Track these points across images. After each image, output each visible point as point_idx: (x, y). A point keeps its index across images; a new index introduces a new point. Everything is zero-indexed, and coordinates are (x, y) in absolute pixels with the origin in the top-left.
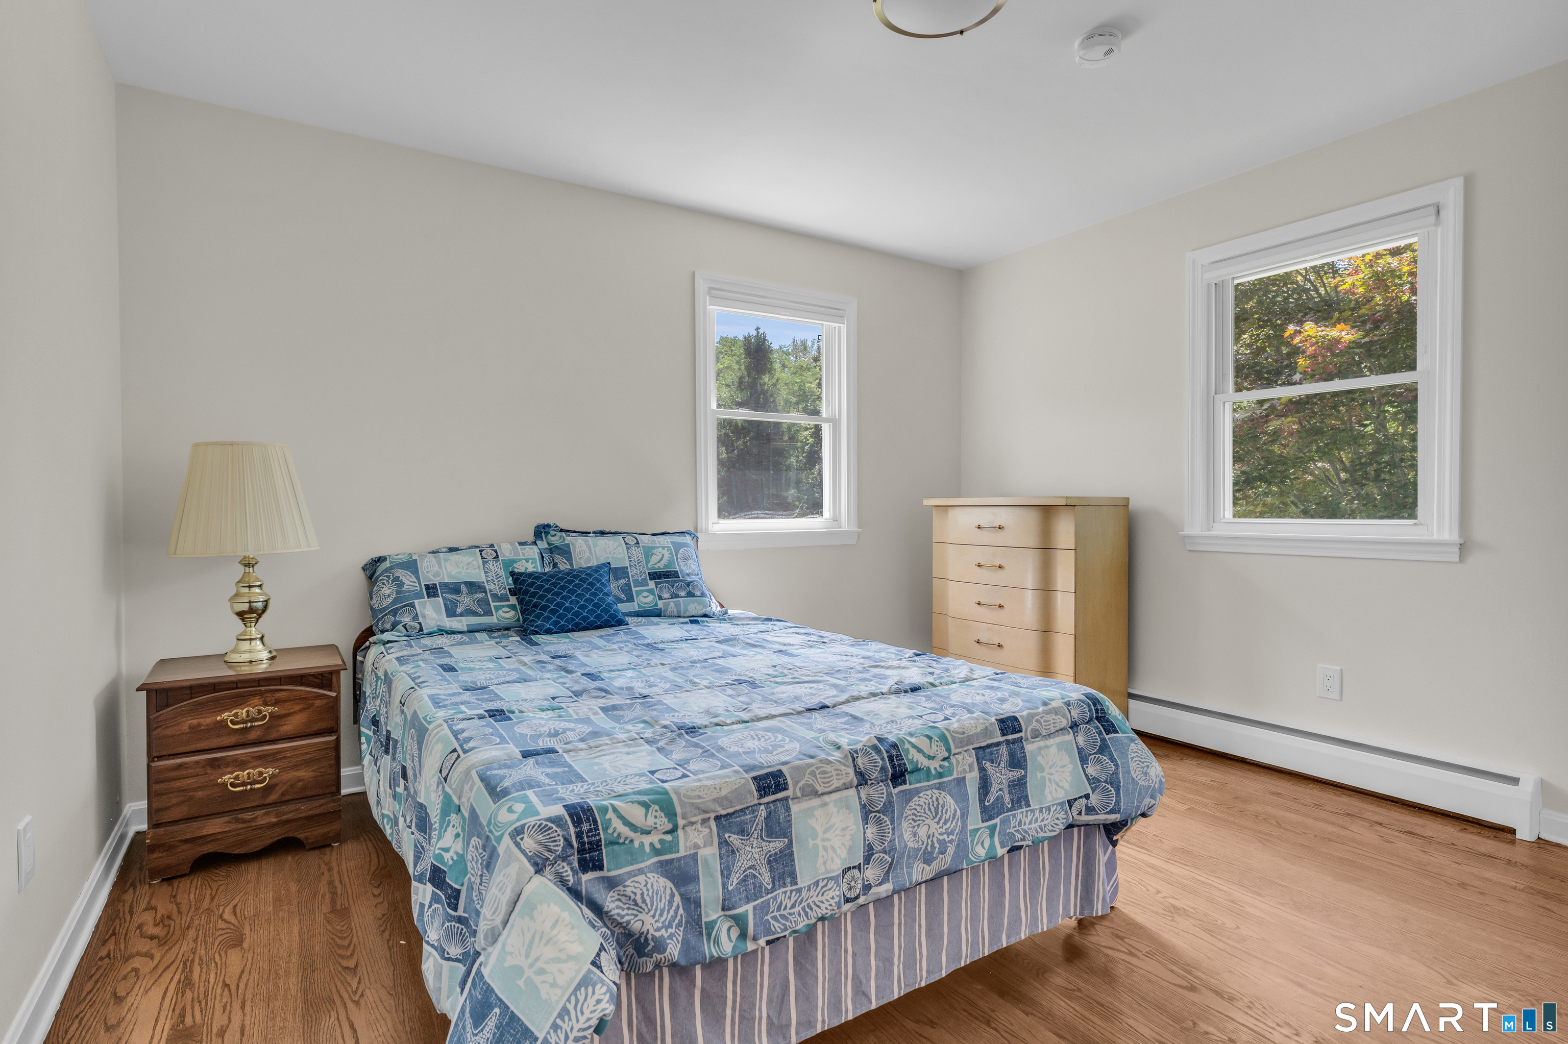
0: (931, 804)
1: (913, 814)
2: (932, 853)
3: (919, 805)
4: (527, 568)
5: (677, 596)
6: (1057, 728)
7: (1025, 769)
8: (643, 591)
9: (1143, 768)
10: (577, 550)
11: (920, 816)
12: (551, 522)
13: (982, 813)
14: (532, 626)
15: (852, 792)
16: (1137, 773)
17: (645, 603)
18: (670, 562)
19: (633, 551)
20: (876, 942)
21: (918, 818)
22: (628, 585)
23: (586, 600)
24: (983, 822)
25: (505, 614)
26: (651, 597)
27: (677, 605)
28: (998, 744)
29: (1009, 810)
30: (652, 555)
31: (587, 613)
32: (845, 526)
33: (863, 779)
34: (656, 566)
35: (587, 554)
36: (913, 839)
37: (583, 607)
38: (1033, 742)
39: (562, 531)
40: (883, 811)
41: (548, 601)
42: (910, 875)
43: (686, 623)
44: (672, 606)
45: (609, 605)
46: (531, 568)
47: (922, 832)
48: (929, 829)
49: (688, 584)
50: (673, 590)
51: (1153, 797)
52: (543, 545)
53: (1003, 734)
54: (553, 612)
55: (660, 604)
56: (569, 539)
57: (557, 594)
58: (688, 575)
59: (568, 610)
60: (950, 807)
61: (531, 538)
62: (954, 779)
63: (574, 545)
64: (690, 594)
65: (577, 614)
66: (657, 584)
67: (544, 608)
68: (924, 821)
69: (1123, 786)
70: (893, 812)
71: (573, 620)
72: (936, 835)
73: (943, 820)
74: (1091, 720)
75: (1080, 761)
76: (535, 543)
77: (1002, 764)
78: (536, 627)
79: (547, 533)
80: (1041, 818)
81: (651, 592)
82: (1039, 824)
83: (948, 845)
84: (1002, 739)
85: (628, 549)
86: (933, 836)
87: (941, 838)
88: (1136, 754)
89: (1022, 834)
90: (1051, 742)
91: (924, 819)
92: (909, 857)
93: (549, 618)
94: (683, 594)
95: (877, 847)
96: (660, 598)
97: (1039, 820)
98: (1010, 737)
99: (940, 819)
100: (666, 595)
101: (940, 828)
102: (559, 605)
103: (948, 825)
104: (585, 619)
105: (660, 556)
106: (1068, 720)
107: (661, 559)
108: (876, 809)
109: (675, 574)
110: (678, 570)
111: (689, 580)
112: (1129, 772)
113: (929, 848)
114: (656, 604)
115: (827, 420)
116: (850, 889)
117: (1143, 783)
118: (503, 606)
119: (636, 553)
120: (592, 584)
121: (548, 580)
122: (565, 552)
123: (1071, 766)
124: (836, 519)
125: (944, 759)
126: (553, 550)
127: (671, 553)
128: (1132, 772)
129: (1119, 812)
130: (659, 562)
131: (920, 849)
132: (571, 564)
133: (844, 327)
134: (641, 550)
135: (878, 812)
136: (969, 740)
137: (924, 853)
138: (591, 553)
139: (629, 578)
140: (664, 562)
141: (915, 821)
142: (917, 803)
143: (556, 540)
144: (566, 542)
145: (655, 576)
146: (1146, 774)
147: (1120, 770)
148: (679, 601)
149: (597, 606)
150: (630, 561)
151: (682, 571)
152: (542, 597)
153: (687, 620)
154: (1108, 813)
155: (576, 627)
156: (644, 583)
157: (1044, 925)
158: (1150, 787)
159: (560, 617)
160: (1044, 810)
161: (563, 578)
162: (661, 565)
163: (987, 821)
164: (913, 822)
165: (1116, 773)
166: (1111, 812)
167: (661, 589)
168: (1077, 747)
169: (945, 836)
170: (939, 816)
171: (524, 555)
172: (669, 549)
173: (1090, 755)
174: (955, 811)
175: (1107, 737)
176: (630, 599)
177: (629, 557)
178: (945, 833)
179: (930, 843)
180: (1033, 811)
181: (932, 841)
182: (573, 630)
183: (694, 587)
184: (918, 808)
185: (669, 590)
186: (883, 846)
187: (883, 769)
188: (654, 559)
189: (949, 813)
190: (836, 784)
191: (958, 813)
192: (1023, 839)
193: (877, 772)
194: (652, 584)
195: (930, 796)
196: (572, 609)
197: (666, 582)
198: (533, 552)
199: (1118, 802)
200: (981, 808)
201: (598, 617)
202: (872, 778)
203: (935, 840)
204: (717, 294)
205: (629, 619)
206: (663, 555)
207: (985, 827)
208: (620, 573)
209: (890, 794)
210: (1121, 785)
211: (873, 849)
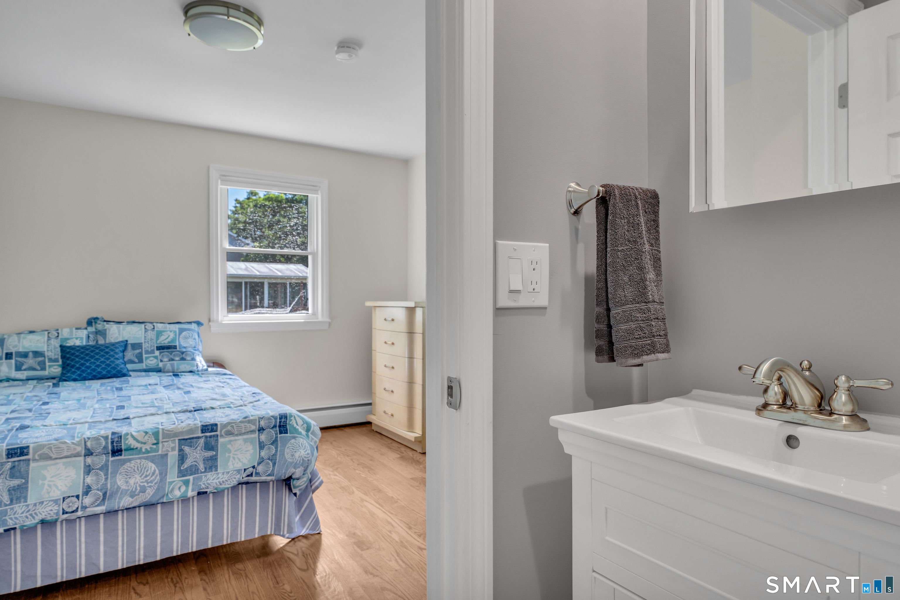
0: (139, 467)
1: (126, 472)
2: (135, 492)
3: (130, 467)
4: (75, 343)
5: (173, 360)
6: (248, 431)
7: (217, 451)
8: (150, 357)
9: (293, 452)
10: (111, 332)
11: (131, 473)
12: (99, 316)
13: (178, 473)
14: (64, 377)
15: (82, 459)
16: (289, 455)
17: (151, 364)
18: (173, 340)
19: (149, 334)
20: (105, 538)
21: (129, 474)
22: (141, 354)
23: (101, 362)
24: (178, 477)
25: (56, 370)
26: (155, 361)
27: (172, 365)
28: (198, 438)
29: (202, 473)
30: (161, 336)
31: (101, 369)
32: (320, 319)
33: (89, 453)
34: (163, 342)
35: (117, 335)
36: (125, 484)
37: (98, 366)
38: (226, 437)
39: (105, 321)
40: (101, 469)
41: (75, 362)
42: (119, 503)
43: (171, 376)
44: (169, 366)
45: (117, 365)
46: (78, 343)
47: (132, 481)
48: (136, 480)
49: (183, 353)
50: (172, 356)
51: (295, 468)
52: (91, 329)
53: (202, 432)
54: (78, 369)
55: (161, 365)
56: (107, 326)
57: (82, 358)
58: (185, 348)
59: (88, 367)
60: (151, 469)
61: (85, 325)
62: (159, 455)
63: (109, 330)
64: (183, 359)
65: (94, 370)
66: (160, 353)
67: (73, 367)
68: (134, 475)
69: (278, 461)
70: (108, 470)
71: (91, 373)
72: (139, 482)
73: (144, 475)
74: (275, 426)
75: (259, 448)
76: (86, 329)
77: (199, 448)
78: (67, 377)
79: (96, 323)
80: (222, 477)
81: (156, 357)
82: (219, 480)
83: (147, 488)
84: (200, 435)
85: (145, 332)
86: (137, 483)
87: (142, 484)
88: (293, 445)
89: (205, 485)
90: (240, 437)
91: (134, 474)
92: (121, 494)
93: (75, 372)
94: (177, 359)
95: (94, 487)
96: (161, 361)
97: (220, 478)
98: (208, 434)
99: (143, 474)
100: (166, 359)
101: (142, 479)
102: (82, 365)
103: (148, 478)
104: (99, 373)
105: (167, 336)
106: (256, 426)
107: (167, 338)
108: (96, 468)
109: (175, 347)
110: (177, 344)
111: (184, 350)
112: (283, 454)
113: (134, 490)
114: (158, 365)
115: (310, 253)
116: (69, 507)
117: (290, 460)
118: (54, 365)
119: (151, 335)
120: (107, 353)
121: (79, 350)
122: (103, 333)
123: (252, 451)
124: (314, 314)
125: (154, 444)
126: (97, 332)
127: (176, 335)
128: (286, 454)
129: (273, 475)
130: (164, 340)
131: (128, 490)
132: (105, 341)
133: (319, 197)
134: (155, 333)
135: (97, 469)
136: (175, 435)
137: (131, 492)
138: (119, 334)
139: (142, 349)
140: (169, 339)
141: (127, 475)
142: (128, 466)
143: (100, 326)
144: (105, 328)
145: (159, 348)
146: (293, 455)
147: (278, 453)
148: (174, 363)
149: (108, 365)
150: (145, 339)
151: (180, 345)
152: (72, 360)
153: (171, 374)
154: (267, 476)
155: (95, 378)
156: (152, 352)
157: (242, 537)
158: (293, 462)
159: (83, 371)
160: (225, 473)
161: (89, 349)
162: (166, 341)
163: (181, 477)
164: (125, 476)
165: (275, 455)
166: (269, 475)
167: (163, 356)
168: (259, 441)
169: (145, 484)
170: (142, 473)
171: (76, 335)
172: (175, 332)
173: (267, 445)
174: (155, 471)
175: (279, 436)
176: (141, 361)
177: (145, 337)
178: (145, 482)
179: (135, 487)
180: (218, 474)
181: (136, 486)
182: (92, 379)
183: (186, 355)
184: (129, 469)
185: (168, 356)
186: (98, 487)
187: (105, 448)
188: (162, 338)
189: (149, 472)
190: (65, 454)
191: (157, 472)
192: (208, 488)
193: (100, 449)
194: (157, 353)
195: (139, 463)
196: (91, 367)
197: (167, 352)
198: (83, 334)
199: (273, 470)
200: (178, 470)
201: (108, 372)
202: (96, 452)
203: (138, 485)
204: (225, 178)
205: (131, 373)
206: (169, 336)
207: (179, 480)
208: (137, 346)
209: (107, 461)
210: (277, 461)
211: (91, 488)
